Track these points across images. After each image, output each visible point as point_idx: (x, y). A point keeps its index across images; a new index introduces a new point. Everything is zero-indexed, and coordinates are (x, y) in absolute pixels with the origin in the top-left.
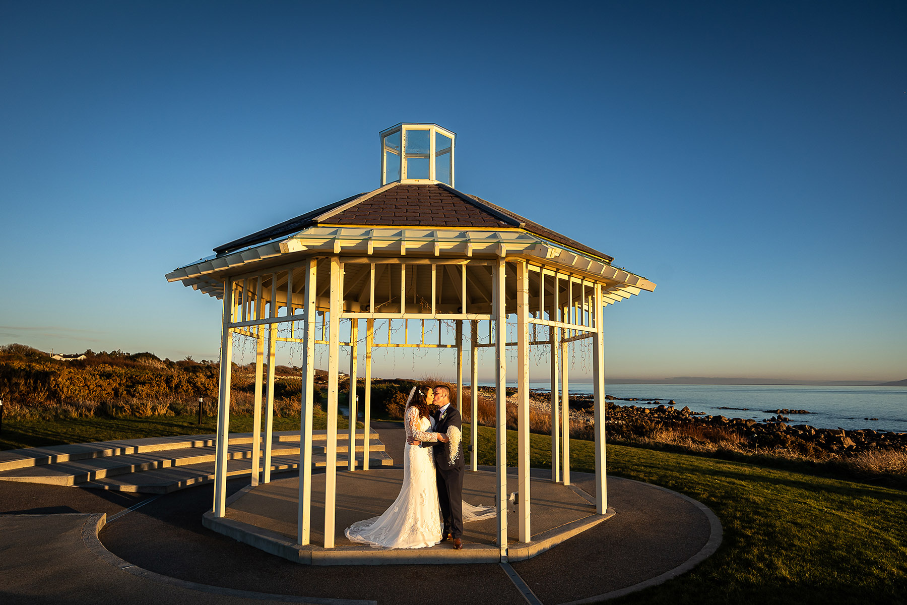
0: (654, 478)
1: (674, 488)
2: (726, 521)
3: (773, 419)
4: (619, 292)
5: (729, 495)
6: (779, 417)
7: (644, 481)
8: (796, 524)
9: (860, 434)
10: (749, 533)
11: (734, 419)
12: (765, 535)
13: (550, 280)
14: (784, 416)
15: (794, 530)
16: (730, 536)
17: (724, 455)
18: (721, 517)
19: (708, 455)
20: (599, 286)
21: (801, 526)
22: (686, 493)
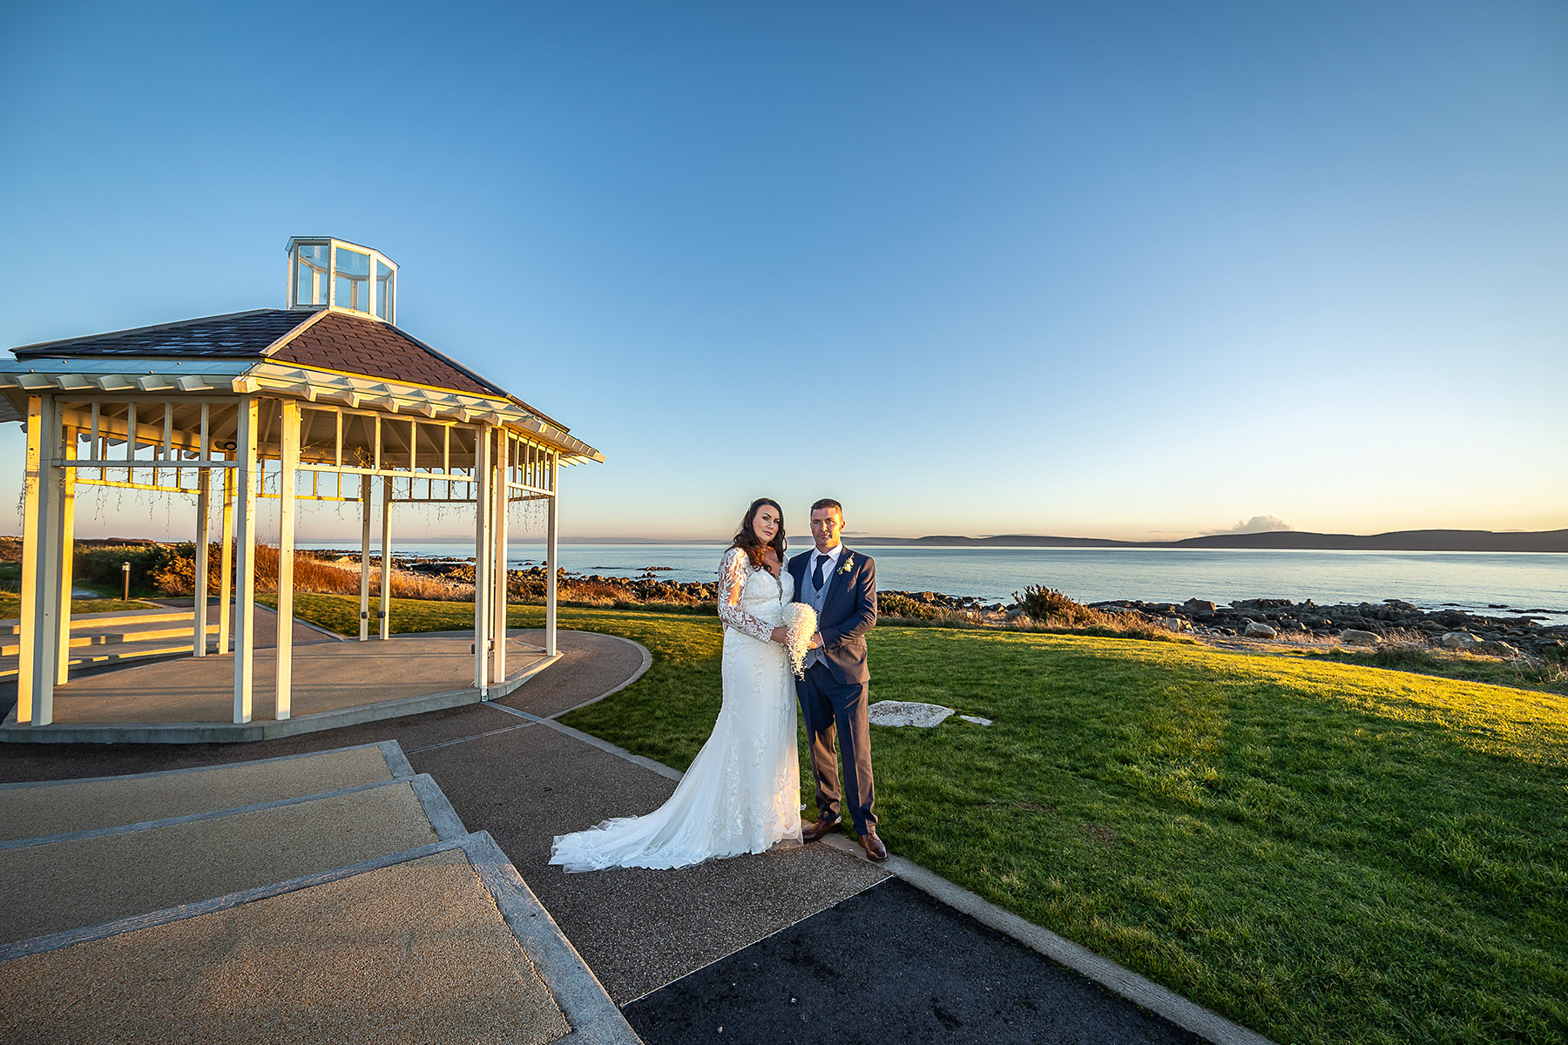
0: (580, 626)
1: (599, 631)
2: (650, 647)
3: (644, 576)
4: (569, 460)
5: (644, 632)
6: (649, 574)
7: (572, 629)
8: (697, 643)
9: (712, 586)
10: (670, 652)
11: (609, 578)
12: (680, 651)
13: (523, 446)
14: (653, 573)
15: (697, 646)
16: (658, 656)
17: (619, 606)
18: (647, 645)
19: (606, 607)
20: (558, 453)
21: (701, 644)
22: (611, 634)
